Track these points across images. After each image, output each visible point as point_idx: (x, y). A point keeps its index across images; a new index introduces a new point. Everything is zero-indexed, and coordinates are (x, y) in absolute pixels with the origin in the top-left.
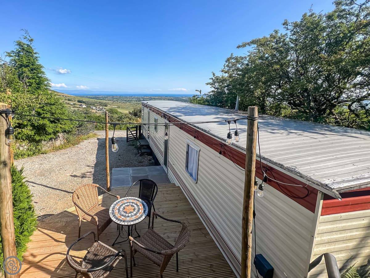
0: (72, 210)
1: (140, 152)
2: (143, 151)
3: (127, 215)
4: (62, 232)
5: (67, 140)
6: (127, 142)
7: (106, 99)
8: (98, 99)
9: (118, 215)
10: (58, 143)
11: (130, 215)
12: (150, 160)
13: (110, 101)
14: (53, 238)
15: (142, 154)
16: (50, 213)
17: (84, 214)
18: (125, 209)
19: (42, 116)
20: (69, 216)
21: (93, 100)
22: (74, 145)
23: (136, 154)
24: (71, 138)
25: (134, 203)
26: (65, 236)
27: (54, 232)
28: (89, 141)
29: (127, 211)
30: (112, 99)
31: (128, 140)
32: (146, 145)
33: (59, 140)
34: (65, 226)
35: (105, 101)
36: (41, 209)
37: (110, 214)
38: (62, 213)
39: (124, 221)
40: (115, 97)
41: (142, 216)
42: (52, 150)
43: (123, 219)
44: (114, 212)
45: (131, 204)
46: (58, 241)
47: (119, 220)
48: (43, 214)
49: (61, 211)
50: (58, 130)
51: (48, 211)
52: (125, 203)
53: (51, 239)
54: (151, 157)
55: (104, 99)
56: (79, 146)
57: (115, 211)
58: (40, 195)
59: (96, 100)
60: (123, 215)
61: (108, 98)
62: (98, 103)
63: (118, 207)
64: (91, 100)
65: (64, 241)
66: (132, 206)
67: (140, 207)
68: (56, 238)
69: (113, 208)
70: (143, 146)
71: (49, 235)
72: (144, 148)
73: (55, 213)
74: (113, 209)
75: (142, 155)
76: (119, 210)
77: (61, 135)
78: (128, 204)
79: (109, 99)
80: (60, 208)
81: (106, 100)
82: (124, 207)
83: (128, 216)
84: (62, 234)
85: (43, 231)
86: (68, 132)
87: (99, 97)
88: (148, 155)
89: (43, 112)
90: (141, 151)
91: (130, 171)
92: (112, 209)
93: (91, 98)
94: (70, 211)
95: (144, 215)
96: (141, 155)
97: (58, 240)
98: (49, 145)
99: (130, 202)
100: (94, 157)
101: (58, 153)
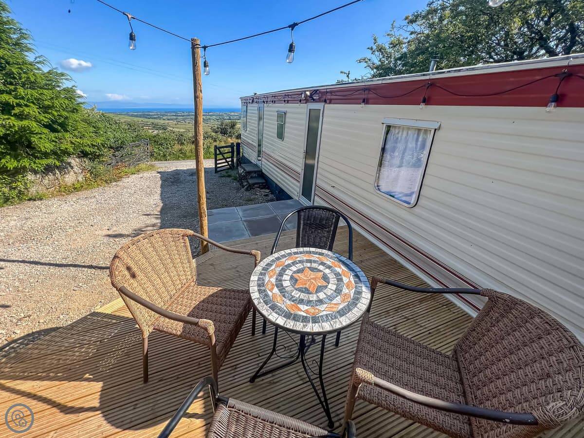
0: (116, 308)
1: (245, 184)
2: (251, 181)
3: (313, 298)
4: (87, 376)
5: (91, 173)
6: (216, 173)
7: (164, 118)
8: (149, 118)
9: (285, 304)
10: (70, 178)
11: (322, 295)
12: (266, 195)
13: (172, 121)
14: (54, 402)
15: (250, 187)
16: (50, 326)
17: (157, 315)
18: (297, 280)
19: (17, 111)
20: (107, 325)
21: (140, 119)
22: (109, 182)
23: (238, 189)
24: (101, 168)
25: (315, 262)
26: (98, 386)
27: (57, 383)
28: (141, 175)
29: (307, 286)
30: (175, 117)
31: (218, 169)
32: (255, 172)
33: (72, 173)
34: (99, 356)
35: (162, 122)
36: (20, 320)
37: (259, 303)
38: (85, 319)
39: (315, 320)
40: (180, 114)
41: (359, 293)
42: (57, 191)
43: (307, 311)
44: (267, 295)
45: (309, 265)
46: (72, 407)
47: (296, 318)
48: (26, 333)
49: (84, 313)
50: (66, 149)
51: (41, 321)
52: (289, 266)
53: (46, 406)
54: (268, 191)
55: (160, 118)
56: (120, 183)
57: (270, 293)
58: (17, 284)
59: (146, 120)
60: (301, 301)
61: (167, 116)
62: (150, 124)
63: (273, 280)
64: (136, 119)
65: (96, 404)
66: (312, 269)
67: (338, 270)
68: (62, 402)
69: (259, 285)
70: (249, 173)
71: (39, 394)
72: (252, 177)
73: (64, 321)
74: (263, 288)
75: (251, 189)
76: (280, 286)
77: (74, 161)
78: (300, 266)
79: (169, 117)
80: (81, 307)
81: (164, 120)
82: (292, 277)
83: (321, 302)
84: (86, 383)
85: (18, 388)
86: (93, 157)
87: (151, 114)
88: (262, 189)
89: (17, 101)
90: (248, 182)
91: (239, 212)
92: (256, 288)
93: (136, 116)
94: (109, 312)
95: (364, 289)
96: (247, 190)
97: (70, 405)
98: (46, 182)
99: (300, 262)
100: (156, 198)
101: (72, 198)
